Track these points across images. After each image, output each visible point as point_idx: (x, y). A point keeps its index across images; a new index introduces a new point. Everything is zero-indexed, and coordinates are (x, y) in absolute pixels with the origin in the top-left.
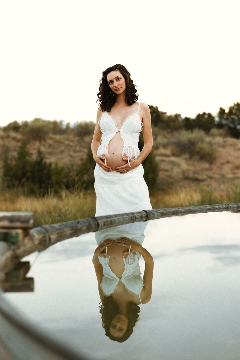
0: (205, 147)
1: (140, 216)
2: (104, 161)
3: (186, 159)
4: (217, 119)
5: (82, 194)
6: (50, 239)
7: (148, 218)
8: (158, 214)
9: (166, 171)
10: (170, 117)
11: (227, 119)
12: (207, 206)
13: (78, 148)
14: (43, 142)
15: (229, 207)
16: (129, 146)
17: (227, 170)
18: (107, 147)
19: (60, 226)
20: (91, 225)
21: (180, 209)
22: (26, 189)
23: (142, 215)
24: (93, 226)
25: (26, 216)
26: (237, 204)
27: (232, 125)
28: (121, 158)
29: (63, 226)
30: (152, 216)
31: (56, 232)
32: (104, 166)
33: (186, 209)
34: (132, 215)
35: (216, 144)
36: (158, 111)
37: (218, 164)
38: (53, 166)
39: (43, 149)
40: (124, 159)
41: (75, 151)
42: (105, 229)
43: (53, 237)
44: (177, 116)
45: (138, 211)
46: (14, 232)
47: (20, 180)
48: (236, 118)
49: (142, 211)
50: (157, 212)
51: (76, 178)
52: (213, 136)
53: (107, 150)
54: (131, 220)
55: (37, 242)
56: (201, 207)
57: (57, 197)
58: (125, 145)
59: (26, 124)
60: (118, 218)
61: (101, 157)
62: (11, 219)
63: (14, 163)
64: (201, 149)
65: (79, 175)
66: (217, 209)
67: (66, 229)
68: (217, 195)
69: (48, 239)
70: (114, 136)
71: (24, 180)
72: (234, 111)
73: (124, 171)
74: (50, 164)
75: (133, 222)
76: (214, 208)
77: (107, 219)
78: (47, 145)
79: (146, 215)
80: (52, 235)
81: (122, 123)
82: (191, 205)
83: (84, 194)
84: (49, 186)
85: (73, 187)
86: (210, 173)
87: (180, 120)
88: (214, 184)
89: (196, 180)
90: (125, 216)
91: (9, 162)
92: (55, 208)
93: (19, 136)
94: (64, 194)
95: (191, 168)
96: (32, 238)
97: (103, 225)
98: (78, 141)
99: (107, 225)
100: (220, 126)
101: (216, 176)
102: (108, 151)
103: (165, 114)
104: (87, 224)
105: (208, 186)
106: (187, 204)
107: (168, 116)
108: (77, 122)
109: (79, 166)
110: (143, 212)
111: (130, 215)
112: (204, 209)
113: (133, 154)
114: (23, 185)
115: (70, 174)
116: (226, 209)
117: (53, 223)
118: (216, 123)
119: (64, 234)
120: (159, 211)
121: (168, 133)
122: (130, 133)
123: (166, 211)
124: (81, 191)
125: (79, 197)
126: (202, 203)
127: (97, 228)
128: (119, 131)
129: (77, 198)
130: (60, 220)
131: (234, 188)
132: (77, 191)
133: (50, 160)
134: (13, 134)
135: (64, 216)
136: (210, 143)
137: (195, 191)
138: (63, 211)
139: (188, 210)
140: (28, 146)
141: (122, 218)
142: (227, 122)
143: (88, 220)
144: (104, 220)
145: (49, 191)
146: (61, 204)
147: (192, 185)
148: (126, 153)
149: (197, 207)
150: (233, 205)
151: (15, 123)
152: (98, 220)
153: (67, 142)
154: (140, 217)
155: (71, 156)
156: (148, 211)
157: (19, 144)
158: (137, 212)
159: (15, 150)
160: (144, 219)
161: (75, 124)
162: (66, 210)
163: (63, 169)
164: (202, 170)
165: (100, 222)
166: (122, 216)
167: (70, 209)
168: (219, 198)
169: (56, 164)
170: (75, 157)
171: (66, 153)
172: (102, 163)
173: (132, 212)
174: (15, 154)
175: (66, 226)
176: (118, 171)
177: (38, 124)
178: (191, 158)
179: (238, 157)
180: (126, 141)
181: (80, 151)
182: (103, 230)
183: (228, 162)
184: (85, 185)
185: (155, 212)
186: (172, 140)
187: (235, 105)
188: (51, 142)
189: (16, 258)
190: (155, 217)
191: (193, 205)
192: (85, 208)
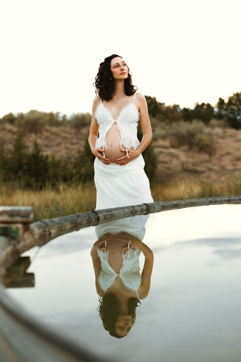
0: (204, 138)
1: (141, 209)
2: (102, 153)
3: (184, 151)
4: (216, 110)
5: (80, 187)
6: (50, 234)
7: (149, 211)
8: (159, 207)
9: (165, 163)
10: (169, 107)
11: (226, 110)
12: (208, 199)
13: (75, 141)
14: (39, 135)
15: (231, 200)
16: (126, 137)
17: (227, 161)
18: (105, 139)
19: (60, 220)
20: (92, 219)
21: (181, 202)
22: (22, 182)
23: (143, 208)
24: (94, 220)
25: (26, 210)
26: (238, 196)
27: (231, 116)
28: (119, 150)
29: (63, 221)
30: (153, 209)
31: (56, 227)
32: (103, 159)
33: (187, 202)
34: (133, 208)
35: (215, 135)
36: (156, 102)
37: (218, 155)
38: (50, 159)
39: (39, 141)
40: (122, 150)
41: (72, 144)
42: (105, 222)
43: (53, 231)
44: (176, 107)
45: (139, 204)
46: (14, 226)
47: (16, 173)
48: (235, 108)
49: (142, 205)
50: (158, 205)
51: (74, 171)
52: (213, 127)
53: (104, 142)
54: (132, 213)
55: (37, 237)
56: (203, 200)
57: (55, 190)
58: (122, 136)
59: (21, 116)
60: (118, 211)
61: (99, 149)
62: (11, 214)
63: (10, 156)
64: (200, 140)
65: (77, 168)
66: (218, 201)
67: (66, 224)
68: (217, 187)
69: (48, 233)
70: (111, 127)
71: (20, 173)
72: (234, 101)
73: (123, 163)
74: (47, 157)
75: (134, 216)
76: (216, 201)
77: (108, 213)
78: (43, 137)
79: (146, 208)
80: (52, 229)
81: (118, 114)
82: (191, 197)
83: (82, 187)
84: (46, 179)
85: (71, 180)
86: (209, 165)
87: (179, 110)
88: (214, 176)
89: (196, 172)
90: (125, 209)
91: (5, 155)
92: (53, 202)
93: (14, 128)
94: (61, 188)
95: (191, 160)
96: (32, 233)
97: (103, 219)
98: (76, 134)
99: (108, 218)
100: (219, 116)
101: (216, 168)
102: (106, 143)
103: (163, 105)
104: (88, 218)
105: (208, 177)
106: (187, 196)
107: (166, 107)
108: (74, 113)
109: (76, 158)
110: (144, 205)
111: (131, 208)
112: (206, 202)
113: (131, 144)
114: (19, 179)
115: (68, 167)
116: (228, 201)
117: (51, 217)
118: (215, 114)
119: (64, 228)
120: (159, 204)
121: (167, 124)
122: (127, 123)
123: (167, 204)
124: (79, 184)
125: (78, 191)
126: (203, 195)
127: (97, 222)
128: (116, 122)
129: (75, 191)
130: (58, 214)
131: (234, 180)
132: (75, 184)
133: (47, 152)
134: (8, 126)
135: (62, 210)
136: (210, 134)
137: (195, 183)
138: (61, 204)
139: (189, 203)
140: (24, 139)
141: (123, 211)
142: (227, 113)
143: (88, 214)
144: (105, 214)
145: (47, 184)
146: (58, 198)
147: (192, 177)
148: (124, 144)
149: (198, 200)
150: (235, 197)
151: (11, 115)
152: (98, 213)
153: (63, 135)
154: (141, 211)
155: (68, 149)
156: (148, 205)
157: (15, 137)
158: (138, 206)
159: (11, 143)
160: (145, 212)
161: (71, 115)
162: (63, 204)
163: (59, 162)
164: (202, 162)
165: (100, 215)
166: (123, 210)
167: (68, 203)
168: (220, 190)
169: (53, 157)
170: (72, 150)
171: (63, 145)
172: (101, 156)
173: (133, 205)
174: (11, 147)
175: (66, 221)
176: (117, 163)
177: (34, 116)
178: (190, 149)
179: (238, 149)
180: (123, 132)
181: (77, 143)
182: (103, 224)
183: (228, 153)
184: (83, 178)
185: (156, 205)
186: (171, 131)
187: (234, 95)
188: (47, 134)
189: (16, 253)
190: (156, 210)
191: (193, 197)
192: (83, 201)
